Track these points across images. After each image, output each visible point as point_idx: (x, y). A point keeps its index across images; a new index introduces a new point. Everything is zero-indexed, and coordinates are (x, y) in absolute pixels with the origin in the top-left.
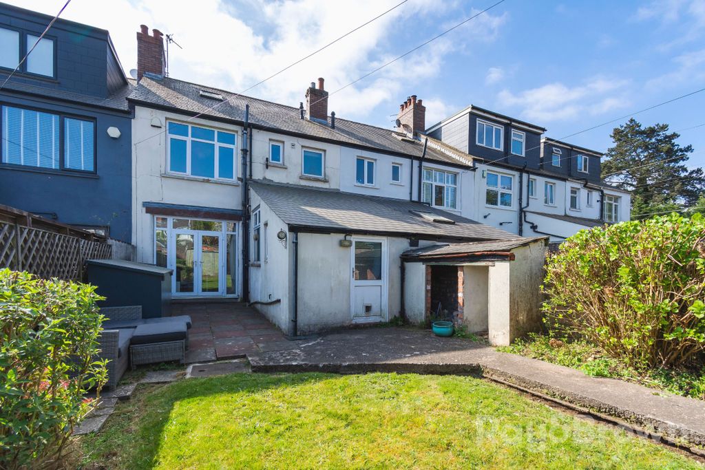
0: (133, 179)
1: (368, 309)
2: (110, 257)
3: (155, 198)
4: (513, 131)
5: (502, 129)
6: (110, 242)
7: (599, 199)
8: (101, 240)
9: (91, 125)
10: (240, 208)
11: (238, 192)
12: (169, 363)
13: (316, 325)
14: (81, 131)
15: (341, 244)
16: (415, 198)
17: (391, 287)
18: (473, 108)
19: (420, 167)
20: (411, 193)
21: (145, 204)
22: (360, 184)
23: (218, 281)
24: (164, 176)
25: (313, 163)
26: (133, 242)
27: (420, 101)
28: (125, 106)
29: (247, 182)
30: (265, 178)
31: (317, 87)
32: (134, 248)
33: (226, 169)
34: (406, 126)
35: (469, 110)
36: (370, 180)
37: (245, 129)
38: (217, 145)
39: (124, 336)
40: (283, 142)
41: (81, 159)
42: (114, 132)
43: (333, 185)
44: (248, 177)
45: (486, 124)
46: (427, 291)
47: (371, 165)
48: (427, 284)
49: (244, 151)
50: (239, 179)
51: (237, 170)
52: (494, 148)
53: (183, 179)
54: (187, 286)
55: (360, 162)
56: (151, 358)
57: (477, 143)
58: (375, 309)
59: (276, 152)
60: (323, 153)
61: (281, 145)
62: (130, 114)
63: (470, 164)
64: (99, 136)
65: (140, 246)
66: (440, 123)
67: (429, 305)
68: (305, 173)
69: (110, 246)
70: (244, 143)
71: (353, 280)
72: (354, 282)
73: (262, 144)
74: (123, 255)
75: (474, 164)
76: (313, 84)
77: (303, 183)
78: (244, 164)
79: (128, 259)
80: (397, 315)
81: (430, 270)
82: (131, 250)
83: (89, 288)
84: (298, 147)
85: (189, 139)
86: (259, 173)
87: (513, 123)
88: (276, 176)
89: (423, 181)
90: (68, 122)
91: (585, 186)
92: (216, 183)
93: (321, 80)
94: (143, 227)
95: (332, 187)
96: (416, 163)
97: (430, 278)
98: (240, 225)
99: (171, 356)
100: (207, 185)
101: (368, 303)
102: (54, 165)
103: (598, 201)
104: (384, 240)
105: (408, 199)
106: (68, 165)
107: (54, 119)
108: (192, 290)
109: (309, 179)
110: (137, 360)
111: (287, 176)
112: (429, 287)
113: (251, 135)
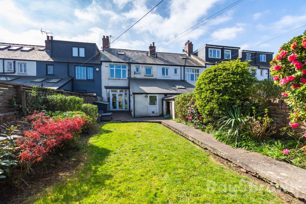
0: (102, 81)
1: (153, 112)
2: (97, 101)
3: (107, 85)
4: (225, 50)
5: (220, 50)
6: (98, 97)
7: (267, 72)
8: (95, 97)
9: (93, 68)
10: (128, 86)
11: (127, 81)
12: (108, 120)
13: (139, 116)
14: (91, 70)
15: (145, 97)
16: (183, 79)
17: (159, 107)
18: (207, 45)
19: (184, 69)
20: (181, 77)
21: (105, 87)
22: (163, 76)
23: (122, 106)
24: (109, 79)
25: (148, 71)
26: (102, 96)
27: (191, 42)
28: (100, 63)
29: (130, 79)
30: (134, 77)
31: (152, 46)
32: (103, 97)
33: (124, 76)
34: (186, 51)
35: (205, 46)
36: (167, 74)
37: (129, 64)
38: (122, 69)
39: (100, 115)
40: (139, 66)
41: (91, 77)
42: (97, 69)
43: (154, 77)
44: (130, 77)
45: (212, 49)
46: (166, 108)
47: (167, 70)
48: (166, 106)
49: (129, 70)
50: (127, 78)
51: (127, 76)
52: (217, 58)
53: (113, 79)
54: (115, 107)
55: (163, 69)
56: (105, 119)
57: (209, 57)
58: (155, 112)
59: (137, 69)
60: (151, 68)
61: (139, 67)
62: (101, 64)
63: (204, 65)
64: (94, 71)
65: (104, 97)
66: (197, 50)
67: (167, 111)
68: (146, 74)
69: (97, 98)
70: (129, 68)
71: (149, 105)
72: (149, 106)
73: (133, 68)
74: (100, 100)
75: (206, 65)
76: (151, 45)
77: (146, 77)
78: (129, 74)
79: (101, 101)
80: (161, 114)
81: (167, 103)
82: (102, 98)
83: (96, 106)
84: (144, 67)
85: (114, 69)
86: (133, 76)
87: (224, 48)
88: (138, 76)
89: (185, 73)
90: (88, 68)
91: (259, 68)
92: (122, 80)
93: (154, 43)
94: (104, 92)
95: (154, 78)
96: (183, 68)
97: (167, 104)
98: (128, 91)
99: (108, 119)
100: (119, 80)
101: (153, 111)
102: (86, 79)
103: (266, 74)
104: (157, 95)
105: (180, 79)
106: (88, 79)
107: (85, 68)
108: (116, 108)
109: (147, 76)
110: (102, 119)
111: (141, 76)
112: (167, 107)
113: (130, 66)
